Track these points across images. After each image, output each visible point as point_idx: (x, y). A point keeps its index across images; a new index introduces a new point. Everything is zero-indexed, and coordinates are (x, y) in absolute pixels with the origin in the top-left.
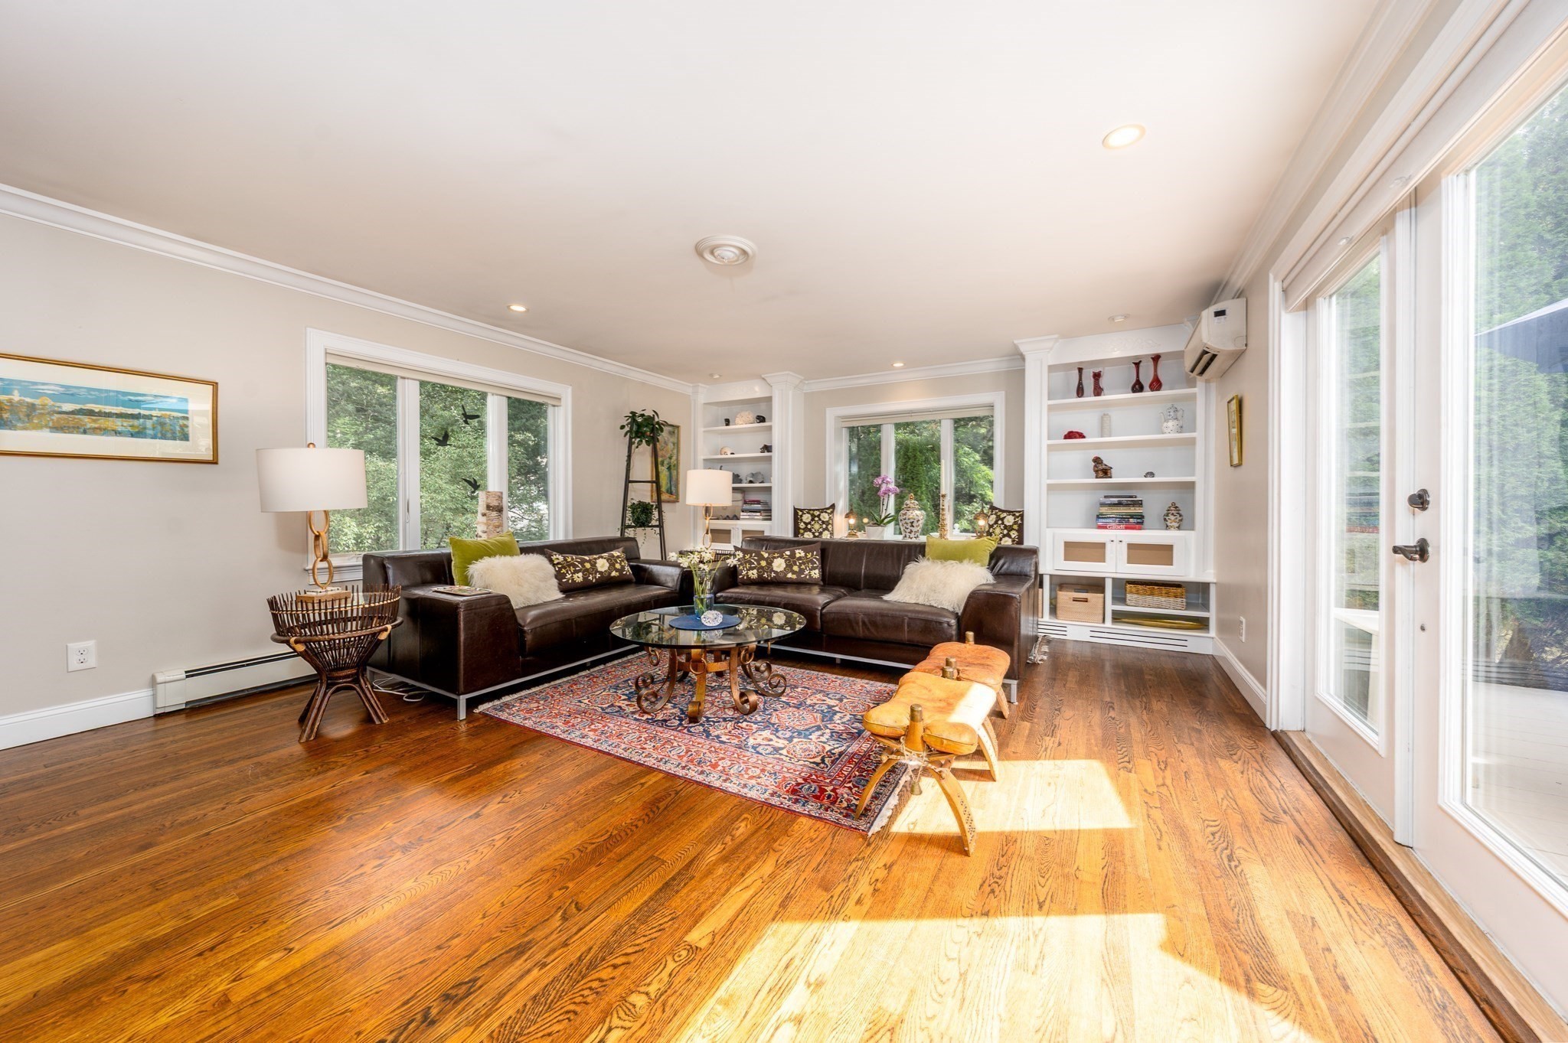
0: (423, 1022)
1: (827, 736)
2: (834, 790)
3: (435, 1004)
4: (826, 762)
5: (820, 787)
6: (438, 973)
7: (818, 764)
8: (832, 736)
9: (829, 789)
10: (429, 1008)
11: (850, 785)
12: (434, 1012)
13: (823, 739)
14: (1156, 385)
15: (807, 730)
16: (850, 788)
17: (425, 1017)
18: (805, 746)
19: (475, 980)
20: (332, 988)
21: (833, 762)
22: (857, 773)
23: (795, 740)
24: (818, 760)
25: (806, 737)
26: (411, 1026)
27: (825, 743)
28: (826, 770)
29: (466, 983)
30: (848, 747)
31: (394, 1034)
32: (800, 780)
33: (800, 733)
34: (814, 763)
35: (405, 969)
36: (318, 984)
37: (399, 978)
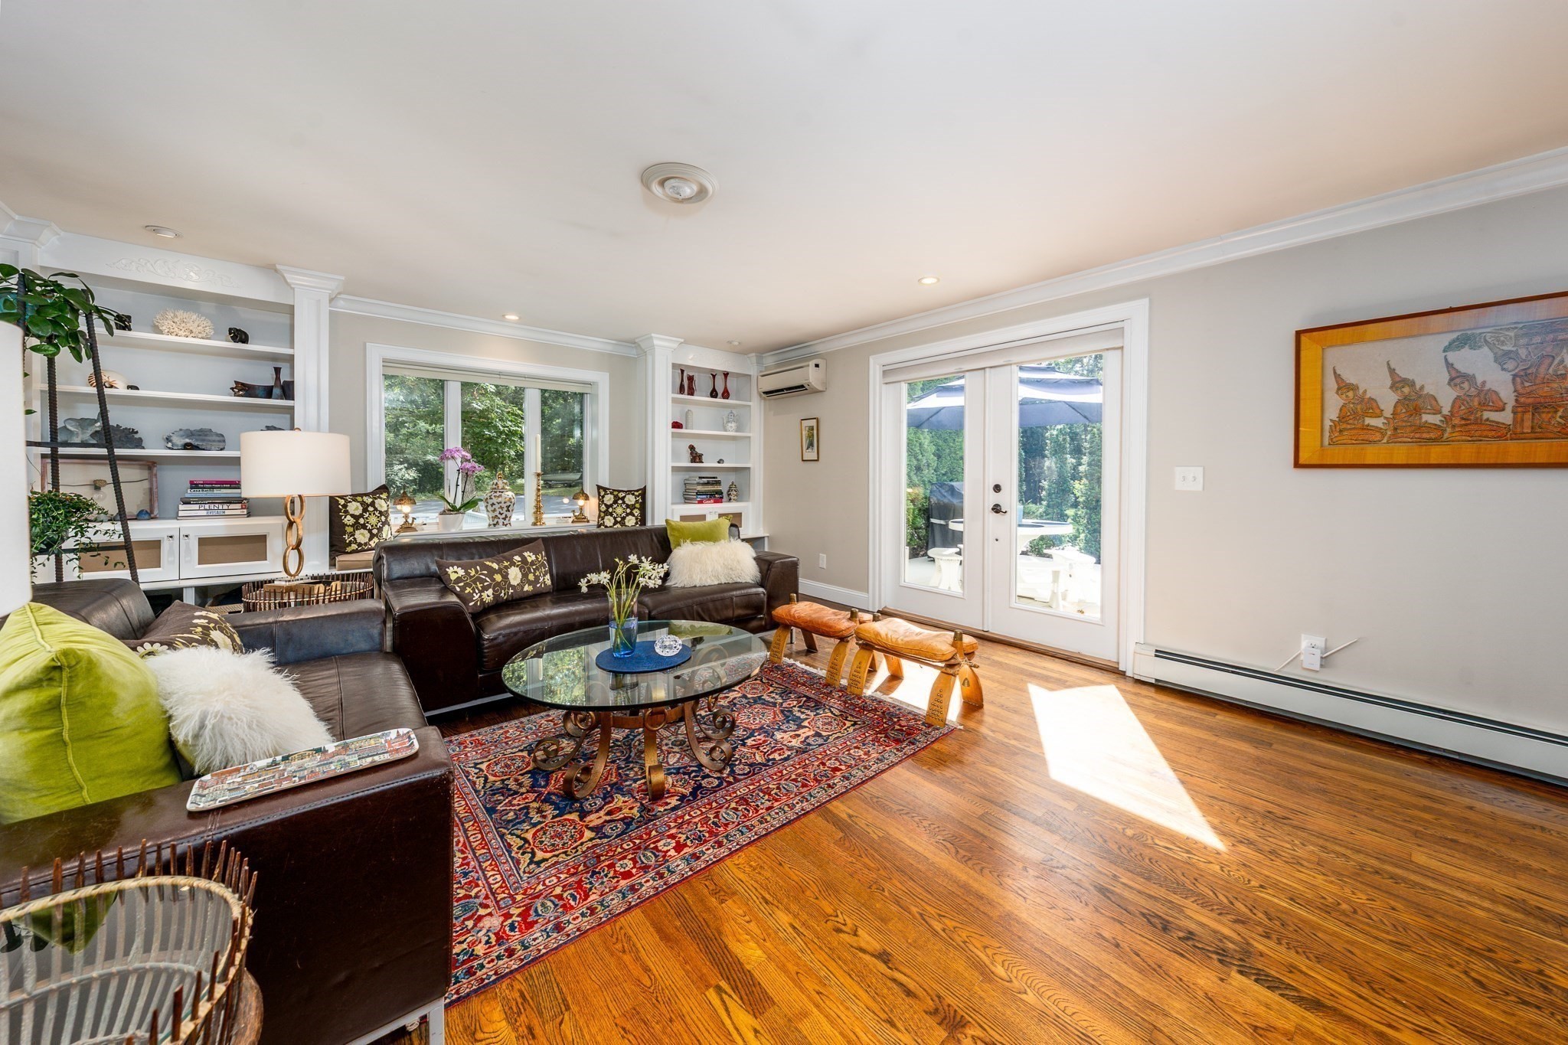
0: (1193, 939)
3: (1175, 935)
6: (1145, 940)
10: (1180, 938)
12: (1181, 934)
14: (726, 395)
17: (1188, 939)
19: (1143, 915)
20: (1191, 1021)
26: (1200, 946)
29: (1148, 919)
31: (1210, 955)
35: (1149, 966)
36: (1192, 1036)
37: (1160, 967)
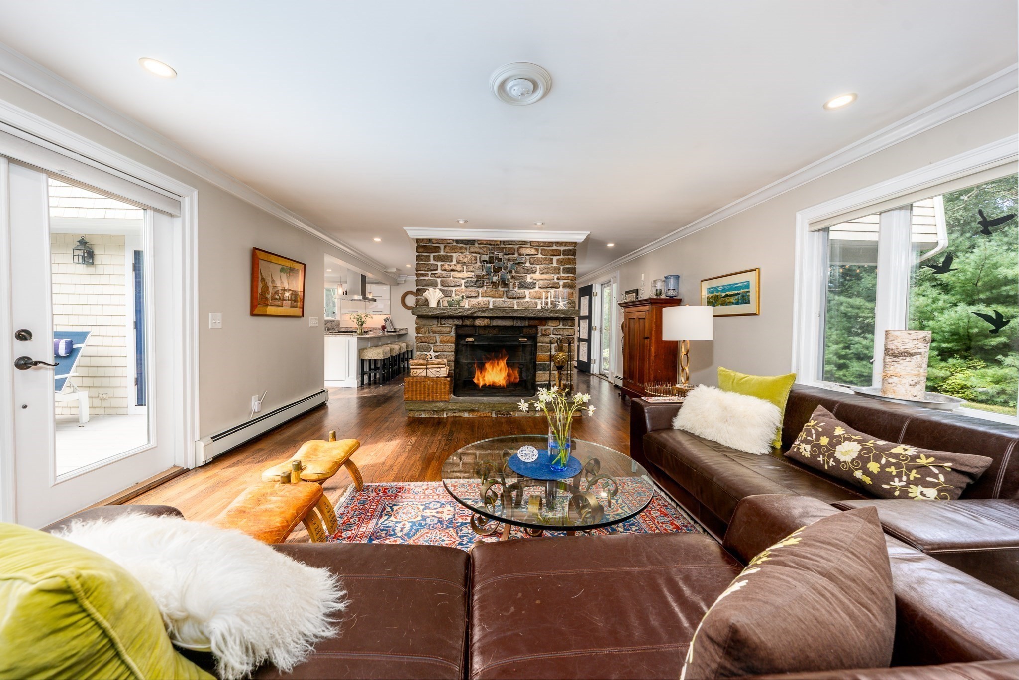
1: (398, 529)
2: (378, 494)
4: (389, 508)
5: (386, 493)
7: (394, 505)
8: (393, 530)
9: (381, 494)
11: (369, 499)
13: (399, 526)
15: (417, 530)
16: (369, 497)
18: (409, 515)
21: (384, 509)
22: (366, 506)
23: (420, 518)
24: (395, 508)
25: (414, 523)
27: (397, 522)
28: (387, 503)
30: (377, 524)
32: (400, 494)
33: (420, 524)
34: (397, 505)
